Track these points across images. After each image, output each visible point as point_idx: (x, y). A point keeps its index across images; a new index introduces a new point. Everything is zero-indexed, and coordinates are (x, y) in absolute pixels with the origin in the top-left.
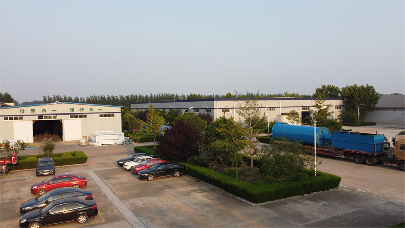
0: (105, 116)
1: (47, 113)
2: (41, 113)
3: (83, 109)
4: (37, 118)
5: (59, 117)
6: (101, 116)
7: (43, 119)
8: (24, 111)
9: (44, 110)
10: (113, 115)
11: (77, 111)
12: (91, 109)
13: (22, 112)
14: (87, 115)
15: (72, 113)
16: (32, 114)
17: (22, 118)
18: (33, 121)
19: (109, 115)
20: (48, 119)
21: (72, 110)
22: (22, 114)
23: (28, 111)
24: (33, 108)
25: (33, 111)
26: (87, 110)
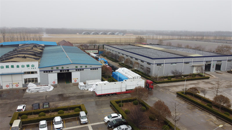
0: (93, 69)
1: (64, 69)
2: (61, 69)
3: (82, 66)
5: (70, 71)
6: (91, 69)
7: (62, 72)
8: (53, 68)
10: (97, 69)
11: (79, 67)
12: (86, 66)
14: (84, 69)
16: (57, 69)
17: (52, 72)
18: (58, 73)
19: (95, 69)
20: (65, 72)
21: (76, 67)
22: (52, 70)
23: (55, 68)
24: (57, 67)
25: (57, 68)
26: (84, 67)
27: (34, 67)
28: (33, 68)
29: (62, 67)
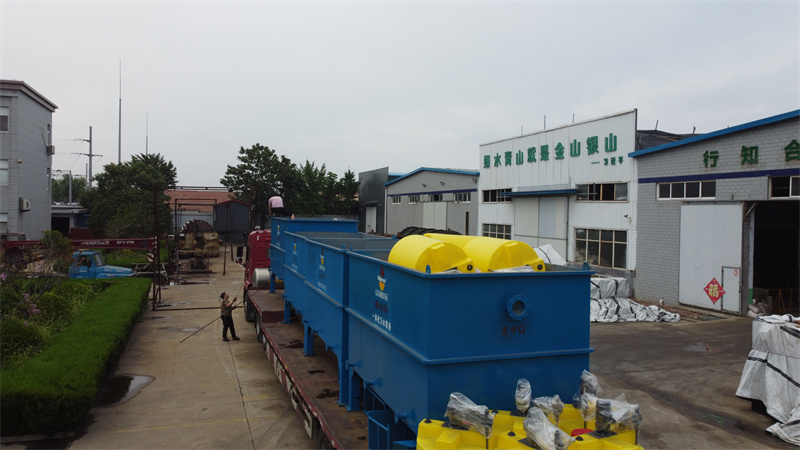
4: (760, 189)
7: (791, 197)
8: (715, 157)
9: (794, 149)
13: (711, 162)
16: (747, 168)
17: (710, 190)
18: (748, 204)
22: (710, 171)
23: (730, 157)
24: (749, 141)
25: (749, 154)
27: (616, 155)
28: (609, 156)
29: (794, 142)
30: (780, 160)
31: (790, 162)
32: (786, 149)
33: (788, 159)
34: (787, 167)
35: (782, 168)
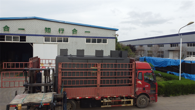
0: (94, 41)
1: (11, 32)
3: (63, 30)
5: (29, 40)
6: (88, 41)
7: (6, 41)
9: (6, 28)
10: (105, 41)
11: (54, 31)
12: (75, 31)
14: (69, 38)
15: (47, 34)
19: (99, 41)
20: (12, 42)
21: (48, 30)
26: (68, 31)
29: (6, 26)
30: (2, 30)
31: (5, 32)
32: (4, 28)
33: (5, 31)
34: (4, 33)
35: (3, 33)
